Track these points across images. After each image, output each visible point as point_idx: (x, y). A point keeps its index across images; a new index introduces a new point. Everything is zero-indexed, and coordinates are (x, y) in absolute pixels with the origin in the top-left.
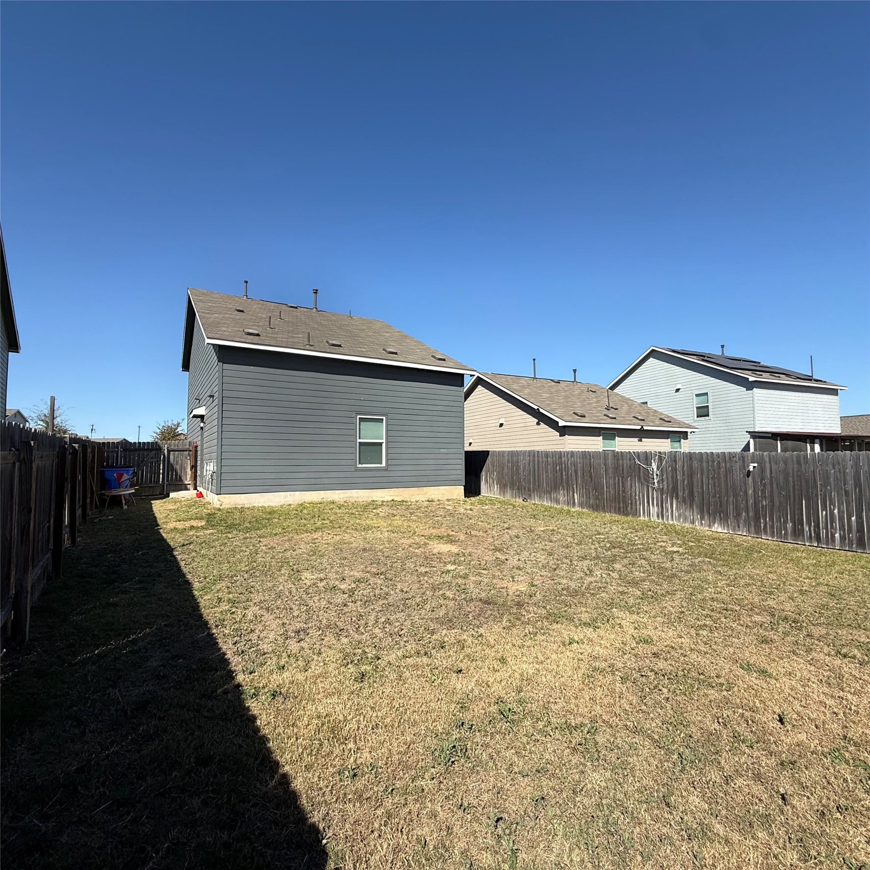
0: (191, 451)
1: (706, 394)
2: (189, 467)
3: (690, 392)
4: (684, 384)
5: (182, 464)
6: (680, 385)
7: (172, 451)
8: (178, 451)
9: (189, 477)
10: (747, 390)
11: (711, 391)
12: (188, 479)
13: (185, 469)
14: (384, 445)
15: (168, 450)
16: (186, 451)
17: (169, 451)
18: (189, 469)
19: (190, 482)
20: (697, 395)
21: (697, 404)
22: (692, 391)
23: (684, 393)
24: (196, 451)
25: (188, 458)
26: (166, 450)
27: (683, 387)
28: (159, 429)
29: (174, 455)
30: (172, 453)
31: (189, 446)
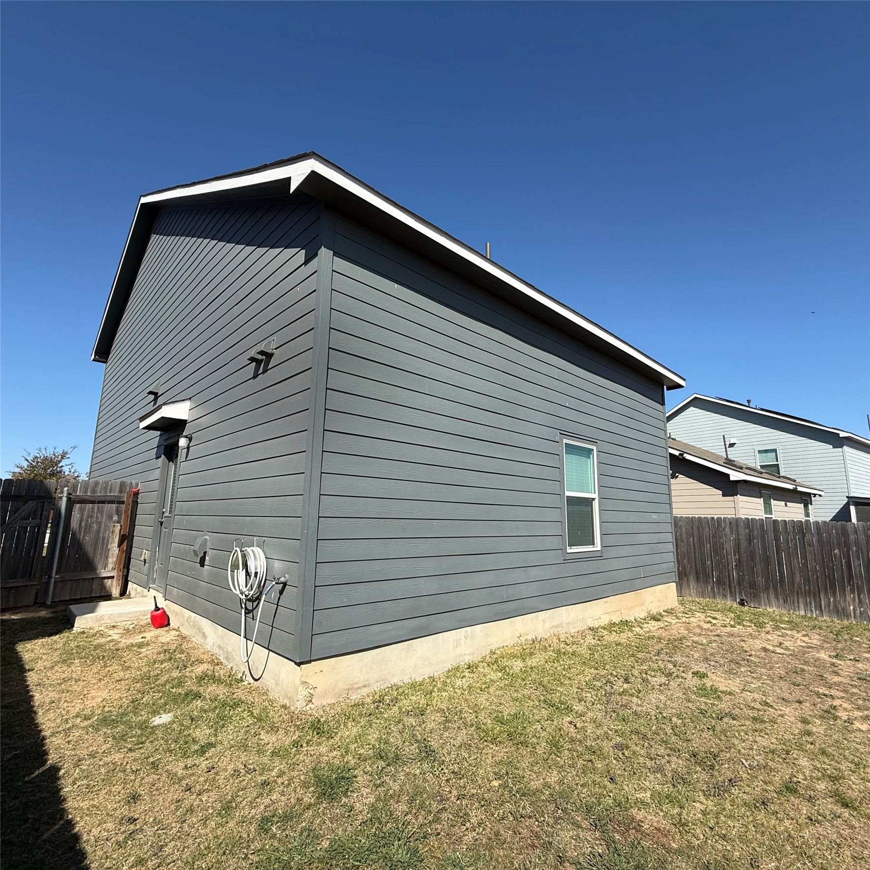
0: (123, 502)
1: (775, 451)
2: (117, 540)
3: (750, 447)
4: (741, 438)
5: (98, 531)
6: (735, 439)
7: (78, 502)
8: (93, 502)
9: (112, 560)
10: (833, 448)
11: (780, 448)
12: (110, 566)
13: (105, 542)
14: (596, 504)
15: (69, 499)
16: (112, 502)
17: (71, 502)
18: (116, 544)
19: (114, 573)
20: (760, 452)
21: (760, 462)
22: (754, 447)
23: (740, 448)
24: (135, 503)
25: (115, 518)
26: (65, 499)
27: (740, 441)
28: (27, 460)
29: (82, 511)
30: (78, 506)
31: (121, 491)
